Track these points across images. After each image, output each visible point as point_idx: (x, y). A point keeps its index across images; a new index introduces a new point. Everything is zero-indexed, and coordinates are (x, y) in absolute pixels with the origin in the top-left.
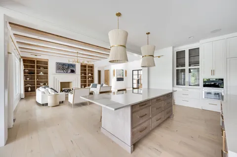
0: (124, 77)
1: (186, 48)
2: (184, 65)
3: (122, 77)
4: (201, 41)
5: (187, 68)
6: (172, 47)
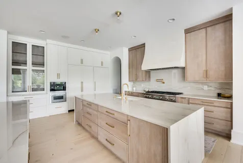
4: (49, 41)
5: (29, 67)
6: (6, 32)
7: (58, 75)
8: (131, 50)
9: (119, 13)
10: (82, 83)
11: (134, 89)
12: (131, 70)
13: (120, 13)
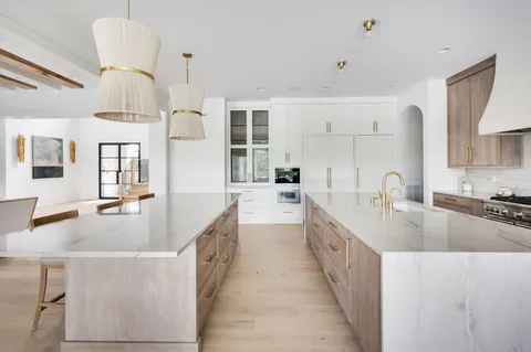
0: (67, 164)
1: (248, 106)
2: (244, 141)
3: (55, 164)
4: (273, 100)
5: (249, 146)
6: (223, 100)
7: (288, 157)
8: (453, 82)
9: (369, 24)
10: (329, 170)
11: (468, 187)
12: (454, 136)
13: (373, 23)
